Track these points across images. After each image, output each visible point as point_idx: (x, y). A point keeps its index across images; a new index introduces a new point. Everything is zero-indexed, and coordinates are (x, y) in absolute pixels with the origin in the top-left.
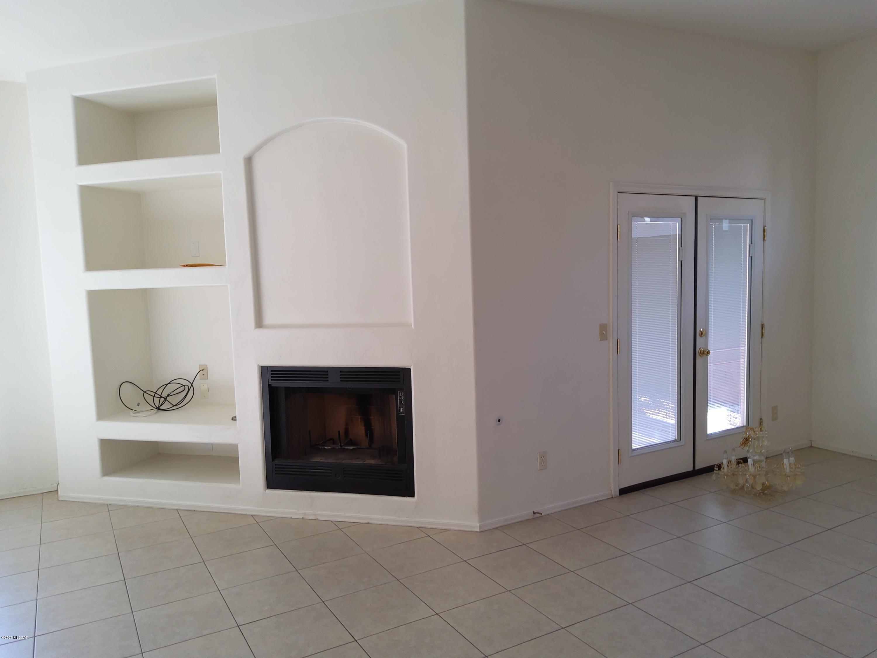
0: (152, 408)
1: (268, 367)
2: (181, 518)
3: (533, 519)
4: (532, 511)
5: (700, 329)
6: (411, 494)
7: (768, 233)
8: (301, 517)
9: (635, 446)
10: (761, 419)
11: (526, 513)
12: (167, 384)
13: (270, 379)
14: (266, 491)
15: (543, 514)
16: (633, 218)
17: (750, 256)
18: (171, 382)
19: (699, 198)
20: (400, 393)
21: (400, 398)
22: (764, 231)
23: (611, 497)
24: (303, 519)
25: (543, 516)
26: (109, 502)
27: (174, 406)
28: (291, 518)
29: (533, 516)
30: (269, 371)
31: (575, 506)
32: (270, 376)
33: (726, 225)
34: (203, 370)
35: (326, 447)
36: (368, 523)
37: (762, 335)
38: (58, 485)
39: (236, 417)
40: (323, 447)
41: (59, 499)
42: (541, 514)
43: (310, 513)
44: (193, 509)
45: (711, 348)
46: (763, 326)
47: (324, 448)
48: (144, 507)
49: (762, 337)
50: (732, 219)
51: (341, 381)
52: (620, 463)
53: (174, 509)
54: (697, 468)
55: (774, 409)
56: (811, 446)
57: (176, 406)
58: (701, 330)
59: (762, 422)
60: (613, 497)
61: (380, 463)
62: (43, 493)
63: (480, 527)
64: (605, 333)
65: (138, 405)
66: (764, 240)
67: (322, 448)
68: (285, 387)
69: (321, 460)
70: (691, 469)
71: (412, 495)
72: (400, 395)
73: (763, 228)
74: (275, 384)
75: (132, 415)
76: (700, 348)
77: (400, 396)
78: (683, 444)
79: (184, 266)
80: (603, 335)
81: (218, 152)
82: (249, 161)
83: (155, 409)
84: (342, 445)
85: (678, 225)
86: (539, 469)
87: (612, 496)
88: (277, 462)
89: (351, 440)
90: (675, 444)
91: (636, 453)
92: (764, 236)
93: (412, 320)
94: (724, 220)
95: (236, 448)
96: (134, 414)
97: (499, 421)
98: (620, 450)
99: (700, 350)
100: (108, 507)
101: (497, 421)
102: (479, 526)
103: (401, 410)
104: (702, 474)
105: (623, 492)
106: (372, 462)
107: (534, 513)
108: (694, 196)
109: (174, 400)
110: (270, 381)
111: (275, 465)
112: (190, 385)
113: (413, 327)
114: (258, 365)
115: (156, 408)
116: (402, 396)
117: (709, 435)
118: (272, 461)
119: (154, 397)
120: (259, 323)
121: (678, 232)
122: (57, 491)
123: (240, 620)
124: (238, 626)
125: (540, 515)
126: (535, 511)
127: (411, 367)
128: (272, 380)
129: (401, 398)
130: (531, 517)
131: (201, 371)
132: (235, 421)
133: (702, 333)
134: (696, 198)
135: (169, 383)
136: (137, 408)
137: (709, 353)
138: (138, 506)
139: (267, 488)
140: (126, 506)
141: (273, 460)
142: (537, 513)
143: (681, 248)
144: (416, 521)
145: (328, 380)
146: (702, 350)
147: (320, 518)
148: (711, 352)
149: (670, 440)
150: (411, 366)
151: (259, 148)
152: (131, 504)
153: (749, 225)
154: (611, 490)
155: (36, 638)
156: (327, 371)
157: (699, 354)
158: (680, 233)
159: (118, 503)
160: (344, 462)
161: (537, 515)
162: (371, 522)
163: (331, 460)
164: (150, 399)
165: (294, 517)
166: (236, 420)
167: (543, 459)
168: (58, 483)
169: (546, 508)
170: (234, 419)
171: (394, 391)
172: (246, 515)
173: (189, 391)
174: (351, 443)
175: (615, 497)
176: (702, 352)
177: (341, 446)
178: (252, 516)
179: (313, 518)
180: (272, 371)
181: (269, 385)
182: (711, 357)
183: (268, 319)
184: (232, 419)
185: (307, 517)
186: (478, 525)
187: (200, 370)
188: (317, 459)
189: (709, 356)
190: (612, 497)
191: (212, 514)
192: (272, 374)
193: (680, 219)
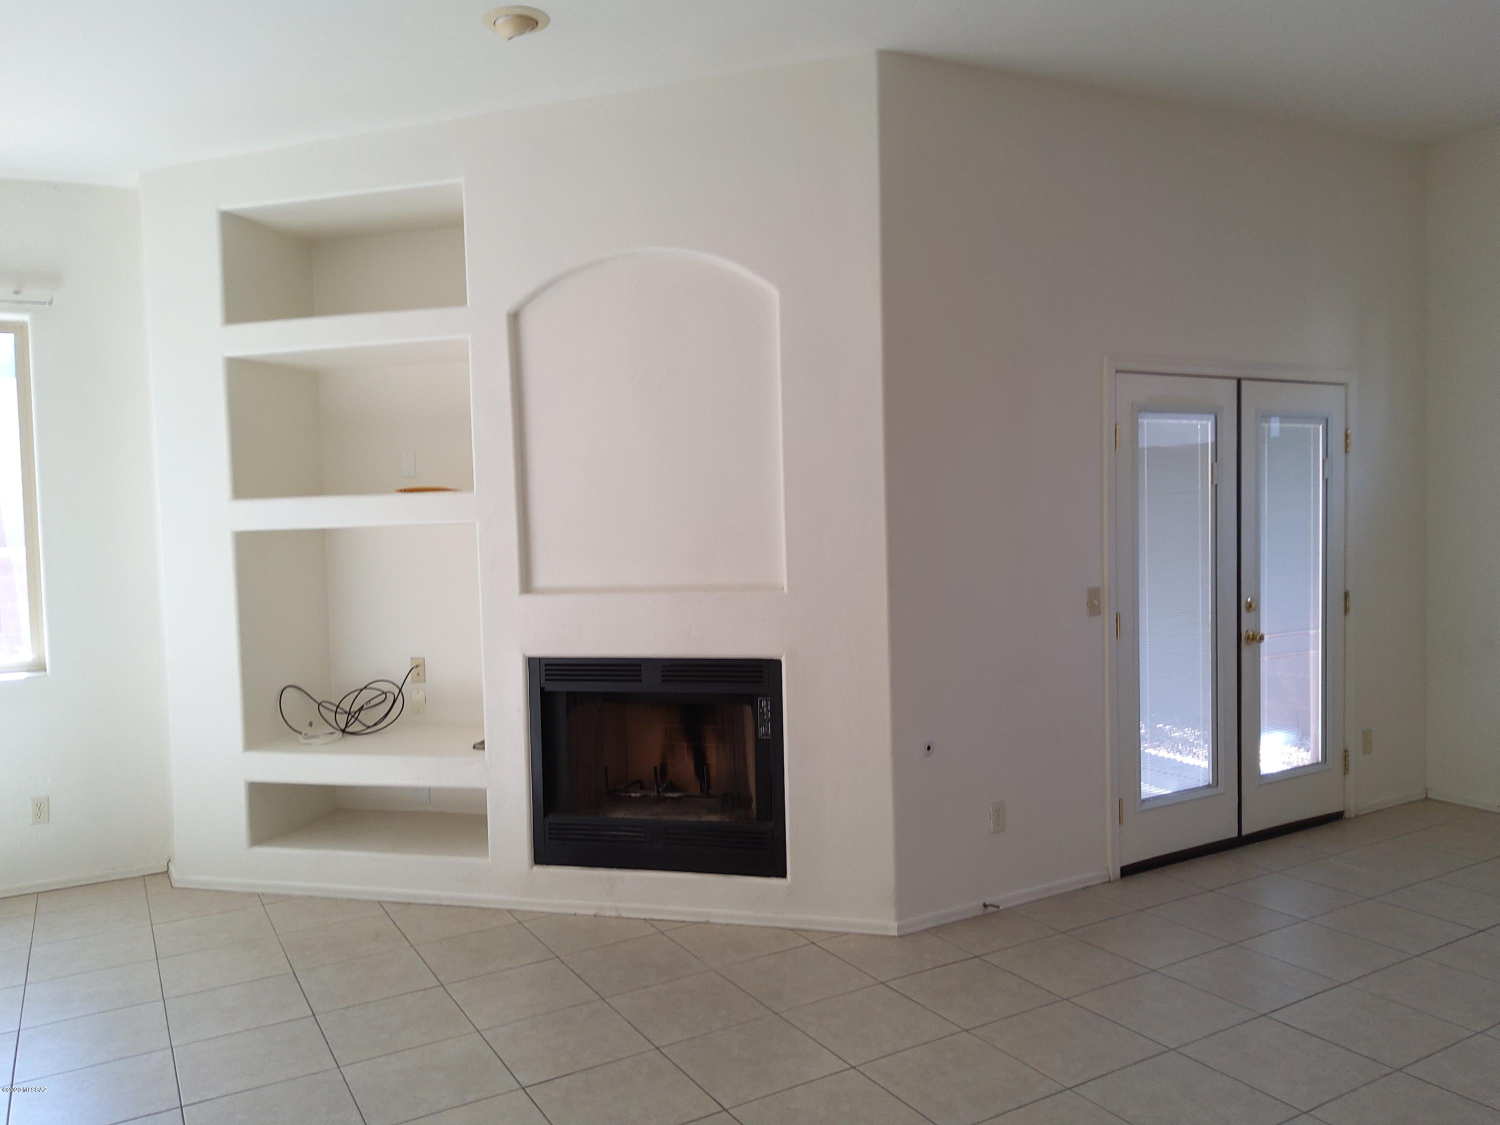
0: (334, 730)
1: (540, 659)
2: (388, 915)
3: (983, 915)
4: (981, 903)
5: (1246, 598)
6: (780, 871)
7: (1352, 440)
8: (592, 912)
9: (1148, 789)
10: (1346, 751)
11: (971, 906)
12: (361, 690)
13: (543, 678)
14: (533, 868)
15: (1001, 908)
16: (1139, 413)
17: (1326, 477)
18: (369, 687)
19: (1243, 383)
20: (761, 702)
21: (761, 710)
22: (1347, 437)
23: (1108, 880)
24: (595, 916)
25: (1001, 910)
26: (260, 891)
27: (369, 727)
28: (575, 914)
29: (984, 911)
30: (543, 668)
31: (1050, 894)
32: (543, 673)
33: (1275, 426)
34: (417, 668)
35: (633, 795)
36: (708, 923)
37: (1346, 610)
38: (169, 863)
39: (483, 743)
41: (175, 885)
42: (998, 907)
43: (608, 906)
44: (408, 901)
45: (1264, 629)
46: (1346, 595)
47: (630, 796)
48: (323, 898)
49: (1345, 613)
50: (1285, 417)
51: (663, 681)
52: (1122, 823)
53: (374, 902)
54: (1244, 833)
55: (1367, 735)
56: (1427, 798)
57: (370, 729)
58: (1249, 600)
59: (1348, 756)
60: (1112, 880)
61: (728, 820)
62: (144, 876)
63: (899, 928)
64: (1097, 603)
65: (311, 724)
66: (1346, 452)
67: (626, 796)
68: (567, 693)
69: (626, 815)
70: (1235, 834)
71: (783, 875)
72: (761, 706)
73: (1344, 432)
74: (551, 687)
75: (303, 741)
76: (1247, 631)
78: (1222, 791)
79: (401, 491)
80: (1094, 607)
81: (463, 302)
82: (515, 318)
83: (338, 732)
84: (660, 790)
85: (1210, 425)
86: (992, 831)
87: (1110, 877)
88: (551, 818)
89: (671, 783)
90: (1210, 792)
91: (1146, 806)
92: (1347, 445)
93: (784, 580)
94: (1273, 418)
95: (481, 795)
96: (305, 739)
97: (929, 748)
98: (1122, 801)
99: (1248, 633)
100: (260, 898)
101: (925, 747)
102: (897, 926)
103: (762, 730)
104: (1254, 842)
105: (1128, 871)
106: (714, 818)
107: (985, 906)
108: (1234, 378)
109: (369, 717)
110: (543, 680)
111: (549, 824)
112: (396, 691)
113: (786, 590)
114: (524, 655)
115: (341, 731)
116: (764, 706)
117: (1263, 776)
118: (544, 818)
119: (335, 711)
120: (527, 586)
121: (1210, 440)
122: (167, 873)
123: (525, 1078)
124: (523, 1088)
125: (996, 909)
126: (987, 903)
127: (781, 657)
128: (546, 679)
129: (763, 711)
130: (981, 912)
131: (413, 670)
132: (480, 752)
133: (1249, 606)
134: (1239, 382)
135: (365, 688)
136: (307, 730)
137: (1262, 638)
138: (311, 897)
139: (534, 864)
140: (291, 897)
141: (546, 814)
142: (992, 905)
143: (1215, 464)
144: (788, 918)
145: (640, 681)
146: (1251, 634)
147: (625, 914)
148: (1266, 637)
149: (1201, 785)
150: (783, 655)
151: (533, 297)
152: (299, 893)
153: (1323, 426)
154: (1108, 869)
155: (184, 1108)
156: (640, 666)
157: (1246, 641)
158: (1214, 440)
159: (276, 891)
160: (665, 818)
161: (990, 909)
162: (712, 920)
163: (642, 816)
164: (330, 716)
165: (579, 912)
166: (483, 749)
167: (999, 814)
168: (168, 860)
169: (1005, 897)
170: (480, 746)
171: (751, 700)
172: (498, 910)
173: (394, 701)
174: (672, 788)
175: (1114, 881)
176: (1251, 637)
177: (658, 792)
178: (509, 911)
179: (613, 914)
180: (546, 666)
181: (542, 689)
182: (1264, 646)
183: (541, 580)
184: (474, 747)
185: (601, 913)
186: (895, 924)
187: (413, 666)
188: (620, 814)
189: (1262, 645)
190: (1110, 881)
191: (439, 908)
192: (546, 671)
193: (1213, 417)
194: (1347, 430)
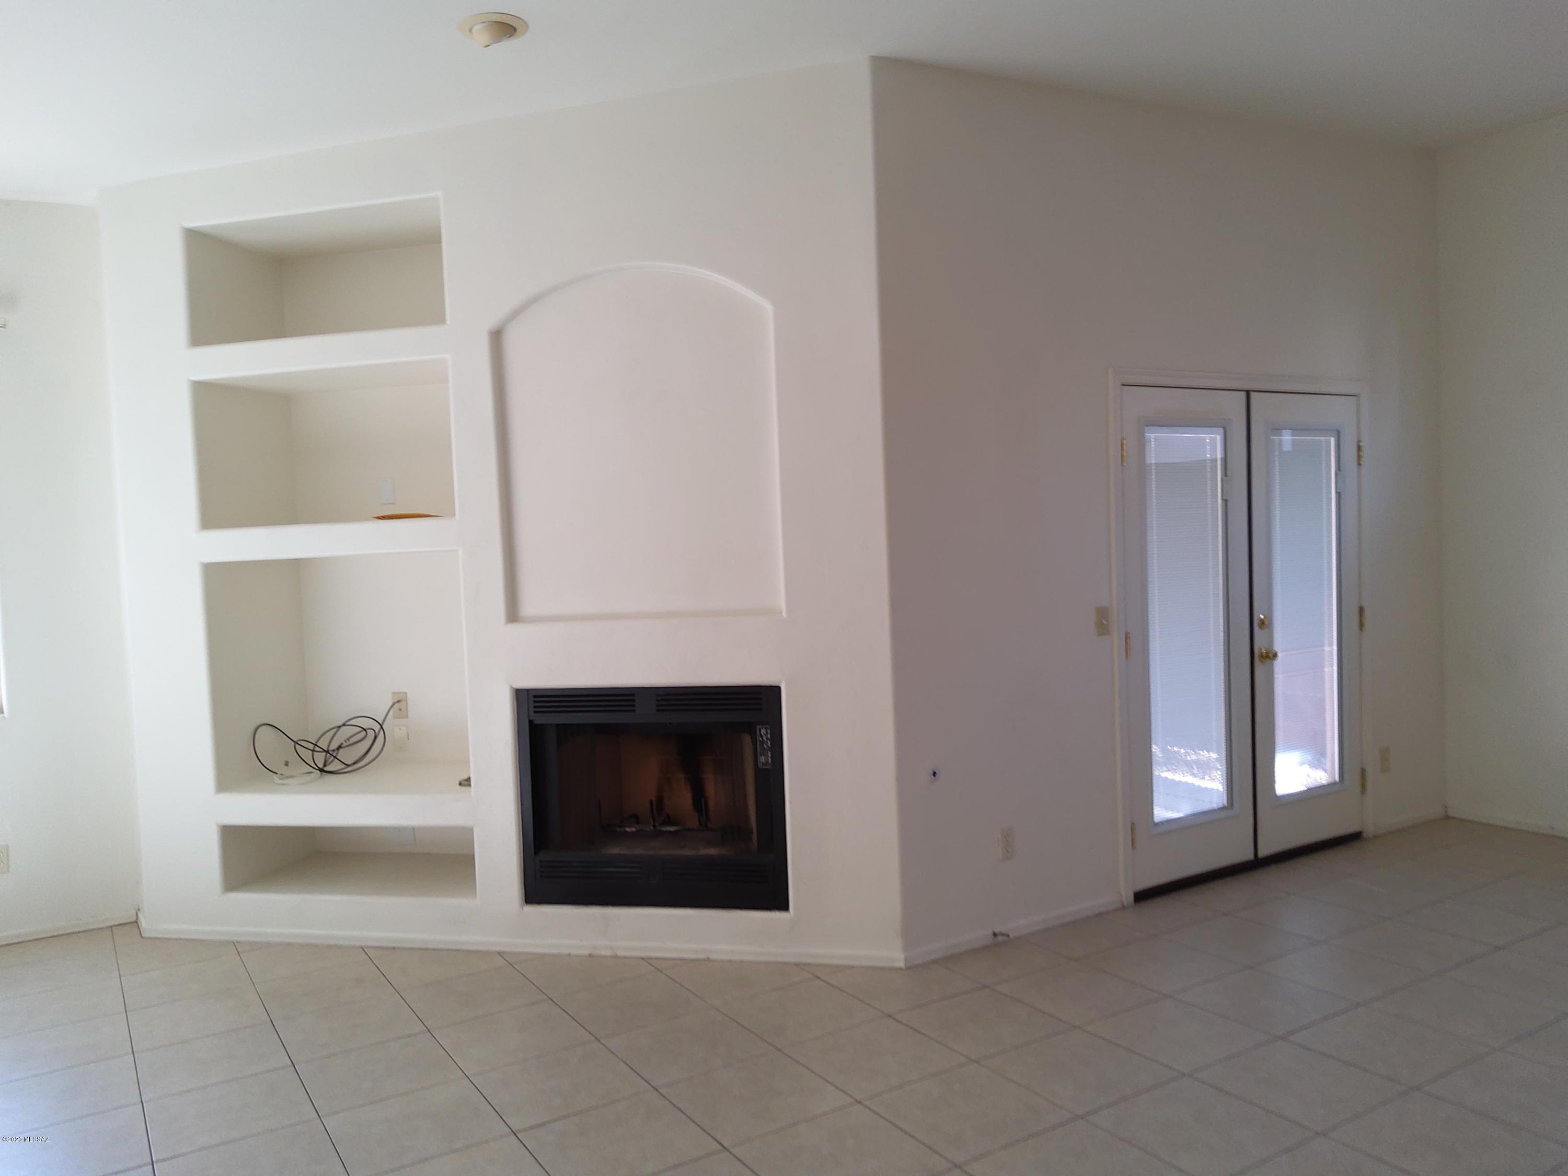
0: (311, 770)
1: (528, 691)
2: (372, 960)
3: (993, 945)
4: (990, 932)
5: (1259, 615)
6: (783, 905)
7: (1365, 454)
8: (586, 952)
9: (1161, 813)
10: (1363, 770)
11: (980, 935)
12: (340, 727)
13: (532, 710)
14: (524, 908)
15: (1012, 936)
16: (1146, 427)
17: (1338, 491)
18: (348, 723)
19: (1253, 395)
20: (760, 730)
21: (761, 739)
22: (1359, 448)
23: (1121, 906)
24: (590, 955)
25: (1012, 939)
26: (234, 938)
27: (348, 766)
28: (569, 955)
29: (994, 940)
30: (531, 696)
31: (1062, 922)
32: (532, 704)
33: (1287, 438)
34: (399, 703)
35: (628, 830)
37: (1361, 626)
38: (138, 912)
39: (469, 779)
40: (622, 830)
41: (145, 935)
42: (1009, 936)
43: (603, 945)
44: (391, 945)
45: (1278, 647)
46: (1361, 610)
47: (625, 831)
48: (302, 945)
49: (1361, 629)
50: (1296, 429)
51: (657, 711)
52: (1135, 848)
53: (356, 947)
54: (1260, 855)
55: (1384, 753)
56: (1446, 816)
57: (350, 768)
58: (1262, 617)
59: (1365, 774)
60: (1125, 904)
61: (727, 853)
62: (111, 927)
63: (906, 960)
64: (1105, 623)
65: (287, 764)
66: (1359, 464)
68: (557, 724)
69: (620, 850)
70: (1251, 857)
71: (786, 908)
72: (761, 734)
73: (1356, 444)
74: (540, 719)
75: (279, 782)
76: (1261, 648)
77: (761, 736)
78: (1237, 814)
79: (379, 518)
80: (1102, 625)
81: (442, 321)
82: (497, 337)
83: (316, 771)
84: (656, 824)
85: (1219, 439)
86: (1001, 857)
87: (1123, 903)
88: (543, 856)
89: (668, 815)
90: (1223, 814)
91: (1160, 830)
92: (1359, 457)
93: (782, 604)
94: (1284, 431)
95: (467, 833)
96: (281, 779)
97: (934, 774)
98: (1134, 824)
99: (1261, 651)
100: (236, 946)
101: (931, 773)
102: (904, 958)
103: (762, 759)
104: (1270, 865)
105: (1142, 896)
106: (712, 851)
107: (995, 935)
108: (1243, 391)
109: (348, 756)
110: (532, 713)
111: (541, 862)
112: (377, 728)
113: (784, 614)
114: (512, 687)
115: (319, 770)
116: (764, 735)
117: (1279, 797)
118: (534, 857)
119: (313, 751)
120: (513, 614)
121: (1219, 455)
122: (136, 922)
124: (515, 1134)
125: (1006, 938)
126: (997, 932)
127: (780, 683)
128: (535, 712)
129: (763, 739)
130: (990, 942)
131: (395, 705)
132: (467, 788)
133: (1262, 623)
134: (1248, 393)
135: (344, 725)
136: (282, 769)
137: (1275, 655)
138: (289, 944)
139: (525, 903)
140: (268, 945)
141: (536, 852)
142: (1002, 934)
143: (1224, 478)
144: (792, 952)
145: (634, 711)
146: (1264, 651)
147: (621, 953)
148: (1279, 654)
149: (1214, 808)
150: (782, 680)
151: (515, 314)
152: (276, 940)
153: (1334, 439)
154: (1121, 894)
155: (155, 1164)
156: (633, 695)
157: (1259, 659)
158: (1223, 455)
159: (252, 939)
160: (661, 852)
161: (1000, 938)
162: (712, 957)
163: (639, 851)
164: (307, 755)
166: (470, 785)
167: (1007, 840)
168: (137, 909)
169: (1015, 925)
170: (466, 783)
171: (750, 729)
172: (488, 953)
173: (376, 738)
174: (669, 821)
175: (1128, 907)
176: (1264, 654)
177: (654, 826)
178: (499, 953)
179: (608, 953)
180: (535, 696)
181: (531, 722)
182: (1278, 664)
183: (528, 608)
184: (460, 784)
186: (902, 956)
187: (395, 701)
188: (614, 850)
189: (1276, 663)
190: (1123, 907)
191: (426, 952)
192: (535, 702)
193: (1221, 430)
194: (1359, 441)
